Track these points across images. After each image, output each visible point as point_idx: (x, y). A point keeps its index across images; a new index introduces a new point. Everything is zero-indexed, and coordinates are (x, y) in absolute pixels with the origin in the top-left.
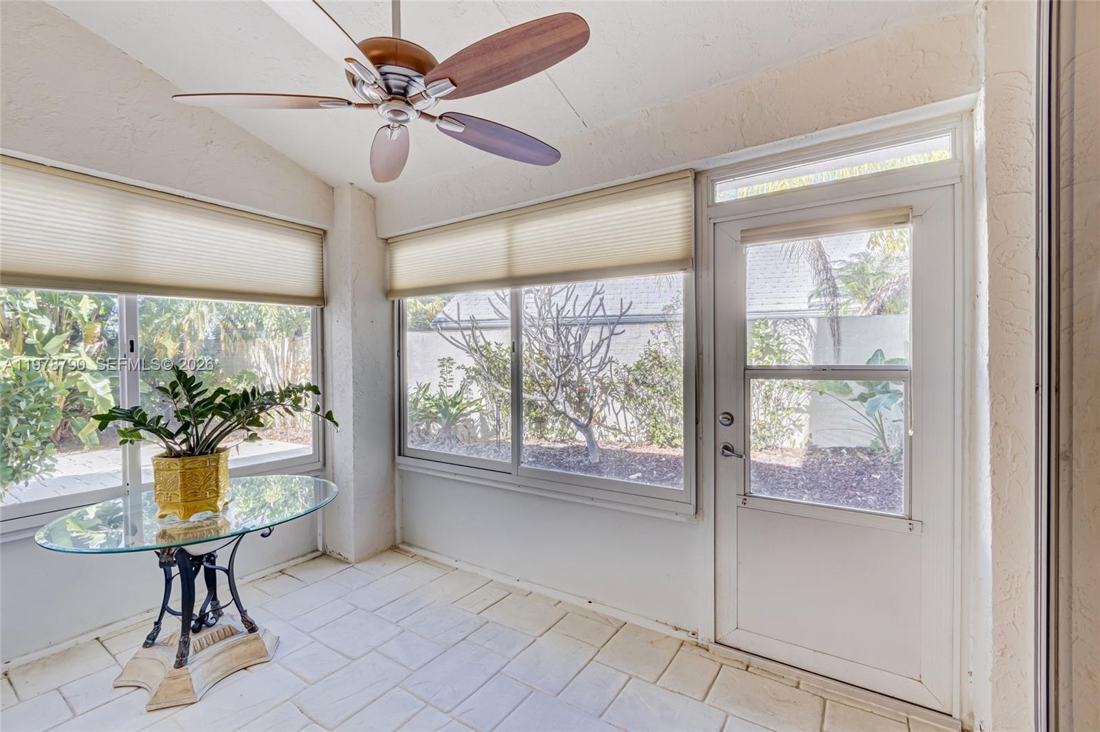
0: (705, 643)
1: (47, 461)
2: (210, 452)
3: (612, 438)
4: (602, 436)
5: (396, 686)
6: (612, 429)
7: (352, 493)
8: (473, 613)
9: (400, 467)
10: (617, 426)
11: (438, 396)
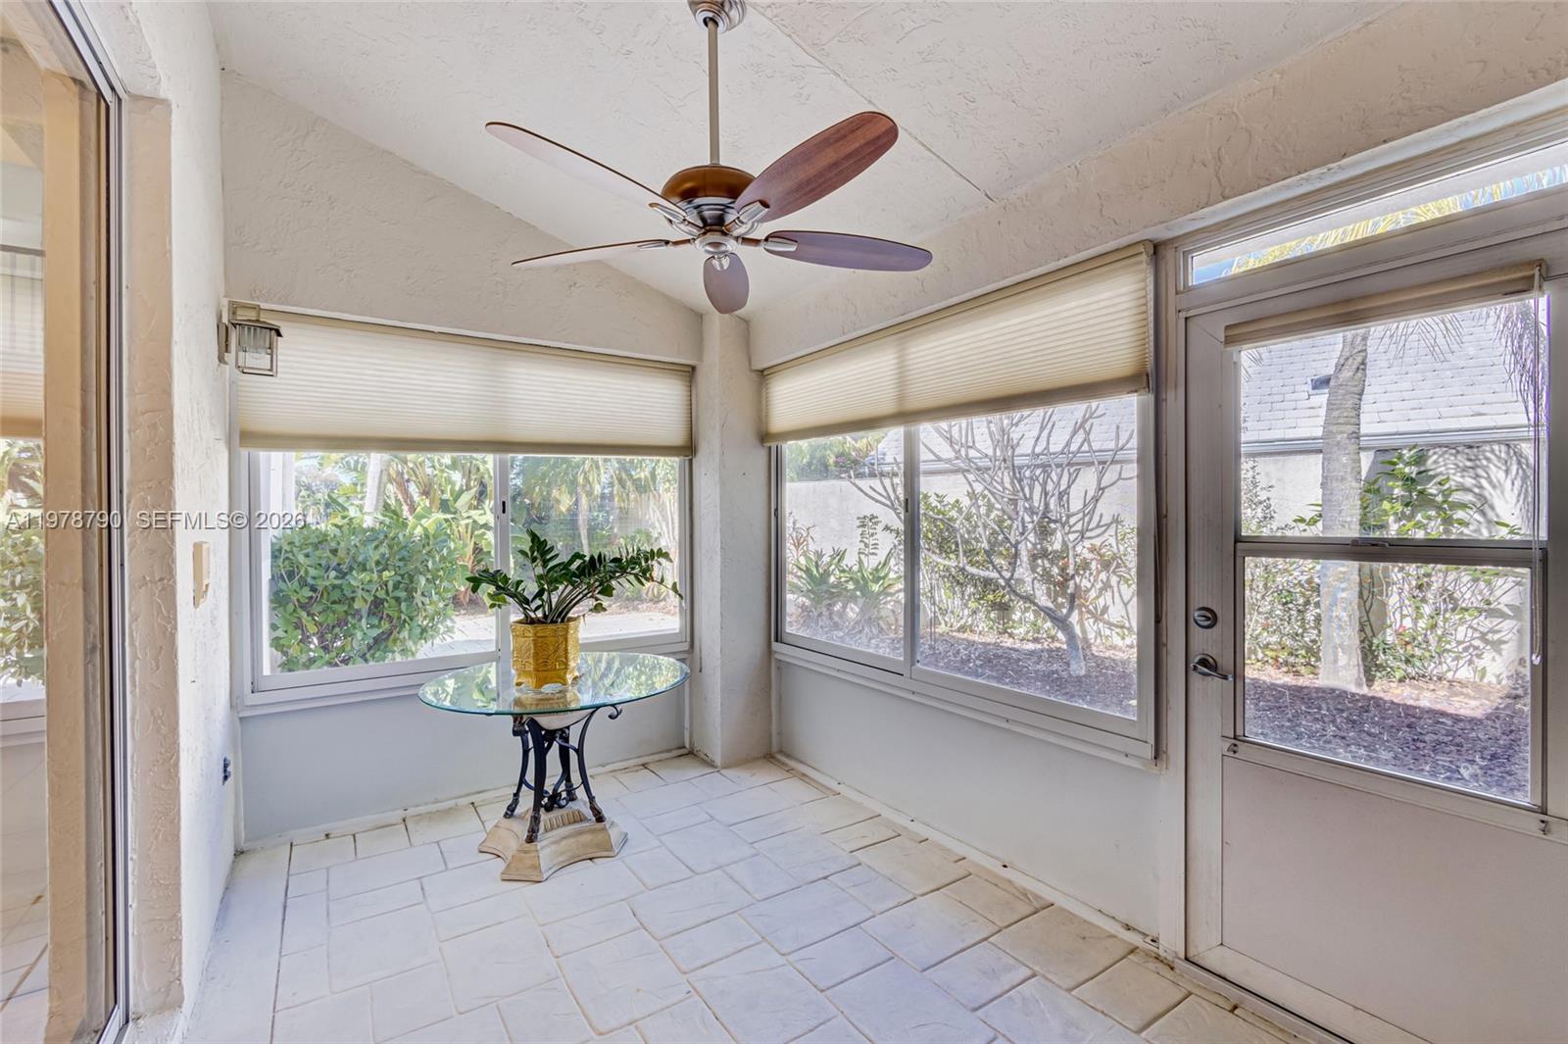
0: (1170, 958)
1: (449, 623)
2: (559, 620)
3: (1117, 641)
4: (1101, 636)
5: (733, 912)
6: (1117, 626)
7: (719, 681)
8: (843, 849)
9: (777, 656)
10: (1127, 622)
11: (855, 568)
